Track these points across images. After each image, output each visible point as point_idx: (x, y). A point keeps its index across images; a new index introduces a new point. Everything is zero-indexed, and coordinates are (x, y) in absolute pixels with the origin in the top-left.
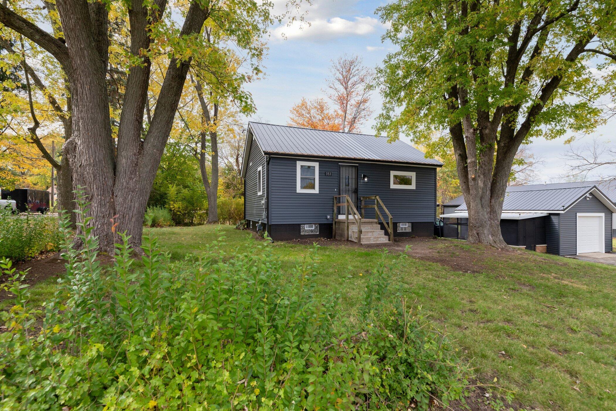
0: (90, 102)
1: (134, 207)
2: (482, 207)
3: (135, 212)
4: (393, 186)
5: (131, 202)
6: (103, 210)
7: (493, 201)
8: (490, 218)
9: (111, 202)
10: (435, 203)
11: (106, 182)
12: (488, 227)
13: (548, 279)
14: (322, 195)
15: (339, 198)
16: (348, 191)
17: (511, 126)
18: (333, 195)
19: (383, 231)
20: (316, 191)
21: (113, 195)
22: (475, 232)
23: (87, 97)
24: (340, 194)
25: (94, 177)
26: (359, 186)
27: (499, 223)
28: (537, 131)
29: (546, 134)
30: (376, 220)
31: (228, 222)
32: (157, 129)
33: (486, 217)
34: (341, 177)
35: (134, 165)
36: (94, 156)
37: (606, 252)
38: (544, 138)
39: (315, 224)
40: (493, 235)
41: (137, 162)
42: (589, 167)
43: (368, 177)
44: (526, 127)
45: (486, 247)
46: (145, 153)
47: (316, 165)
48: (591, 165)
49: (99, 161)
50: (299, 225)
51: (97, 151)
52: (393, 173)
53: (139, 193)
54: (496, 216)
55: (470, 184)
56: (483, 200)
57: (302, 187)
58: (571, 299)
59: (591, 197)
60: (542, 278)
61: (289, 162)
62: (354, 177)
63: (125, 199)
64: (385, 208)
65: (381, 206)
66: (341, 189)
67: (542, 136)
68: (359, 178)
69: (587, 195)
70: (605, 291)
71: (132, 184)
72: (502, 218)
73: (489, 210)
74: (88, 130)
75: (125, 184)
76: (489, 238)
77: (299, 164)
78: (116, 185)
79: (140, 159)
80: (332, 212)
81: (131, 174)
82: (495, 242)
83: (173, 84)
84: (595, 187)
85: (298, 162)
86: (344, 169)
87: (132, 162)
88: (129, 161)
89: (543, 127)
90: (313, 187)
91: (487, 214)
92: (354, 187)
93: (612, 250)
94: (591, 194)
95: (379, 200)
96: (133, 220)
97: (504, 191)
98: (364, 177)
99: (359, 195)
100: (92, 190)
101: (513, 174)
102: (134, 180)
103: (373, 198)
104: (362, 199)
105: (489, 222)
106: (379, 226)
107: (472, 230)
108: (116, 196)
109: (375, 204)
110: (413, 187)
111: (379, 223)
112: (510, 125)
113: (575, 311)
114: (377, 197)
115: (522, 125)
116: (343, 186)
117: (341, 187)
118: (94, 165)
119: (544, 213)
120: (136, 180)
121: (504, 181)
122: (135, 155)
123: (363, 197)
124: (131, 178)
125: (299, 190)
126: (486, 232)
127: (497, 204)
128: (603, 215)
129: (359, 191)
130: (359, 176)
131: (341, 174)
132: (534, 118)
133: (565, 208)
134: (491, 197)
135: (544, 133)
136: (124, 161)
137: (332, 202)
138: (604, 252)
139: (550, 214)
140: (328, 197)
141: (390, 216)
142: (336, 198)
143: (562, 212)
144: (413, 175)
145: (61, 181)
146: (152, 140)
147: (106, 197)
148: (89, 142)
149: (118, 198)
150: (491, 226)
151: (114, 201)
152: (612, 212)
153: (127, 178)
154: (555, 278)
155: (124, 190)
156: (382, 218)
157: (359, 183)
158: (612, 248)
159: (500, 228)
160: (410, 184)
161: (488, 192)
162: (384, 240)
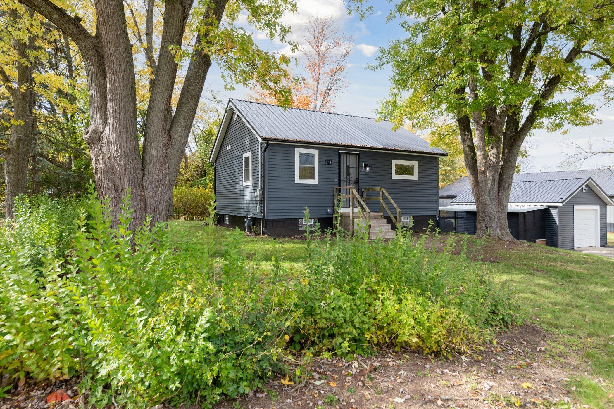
0: (123, 91)
1: (164, 201)
2: (490, 200)
3: (164, 206)
4: (395, 176)
5: (161, 195)
6: (135, 203)
7: (500, 194)
8: (498, 211)
9: (142, 196)
10: (437, 195)
11: (136, 175)
12: (496, 220)
13: (555, 266)
14: (322, 186)
15: (340, 189)
16: (348, 182)
17: (517, 119)
18: (333, 186)
19: (390, 225)
20: (316, 181)
21: (143, 188)
22: (483, 225)
23: (120, 85)
24: (340, 186)
25: (125, 169)
26: (360, 176)
27: (506, 216)
28: (539, 124)
29: (547, 127)
30: (381, 214)
31: (183, 217)
32: (185, 119)
33: (495, 210)
34: (342, 166)
35: (164, 157)
36: (125, 147)
37: (601, 246)
38: (546, 131)
39: (313, 218)
40: (501, 229)
41: (167, 153)
42: (584, 156)
43: (370, 166)
44: (531, 120)
45: (495, 240)
46: (174, 143)
47: (316, 152)
48: (586, 154)
49: (130, 152)
50: (297, 220)
51: (128, 142)
52: (395, 162)
53: (168, 186)
54: (504, 209)
55: (479, 176)
56: (492, 193)
57: (301, 177)
58: (577, 280)
59: (587, 189)
60: (551, 266)
61: (287, 149)
62: (355, 166)
63: (155, 193)
64: (391, 200)
65: (388, 199)
66: (342, 179)
67: (544, 129)
68: (360, 168)
69: (584, 186)
70: (602, 274)
71: (162, 177)
72: (509, 211)
73: (497, 203)
74: (120, 120)
75: (155, 176)
76: (497, 231)
77: (298, 151)
78: (146, 178)
79: (169, 150)
80: (332, 205)
81: (161, 165)
82: (503, 235)
83: (200, 71)
84: (590, 178)
85: (297, 149)
86: (345, 156)
87: (162, 153)
88: (160, 152)
89: (546, 121)
90: (312, 177)
91: (495, 207)
92: (355, 177)
93: (606, 244)
94: (587, 186)
95: (385, 192)
96: (163, 214)
97: (510, 184)
98: (366, 166)
99: (360, 186)
100: (122, 183)
101: (518, 167)
102: (164, 172)
103: (378, 189)
104: (363, 190)
105: (497, 215)
106: (385, 220)
107: (480, 223)
108: (147, 189)
109: (379, 196)
110: (415, 177)
111: (385, 217)
112: (515, 118)
113: (581, 286)
114: (383, 189)
115: (527, 118)
116: (344, 176)
117: (342, 177)
118: (125, 156)
119: (544, 206)
120: (165, 173)
121: (511, 174)
122: (164, 146)
123: (365, 189)
124: (161, 171)
125: (298, 180)
126: (494, 225)
127: (504, 197)
128: (598, 207)
129: (360, 181)
130: (360, 165)
131: (342, 163)
132: (538, 112)
133: (563, 200)
134: (499, 189)
135: (546, 126)
136: (154, 152)
137: (332, 194)
138: (599, 246)
139: (550, 207)
140: (329, 189)
141: (398, 210)
142: (337, 189)
143: (561, 205)
144: (415, 164)
145: (10, 167)
146: (180, 131)
147: (136, 190)
148: (120, 132)
149: (149, 191)
150: (499, 219)
151: (145, 195)
152: (606, 205)
153: (157, 171)
154: (561, 265)
155: (154, 183)
156: (388, 211)
157: (360, 173)
158: (606, 242)
159: (507, 221)
160: (412, 175)
161: (496, 185)
162: (392, 234)
